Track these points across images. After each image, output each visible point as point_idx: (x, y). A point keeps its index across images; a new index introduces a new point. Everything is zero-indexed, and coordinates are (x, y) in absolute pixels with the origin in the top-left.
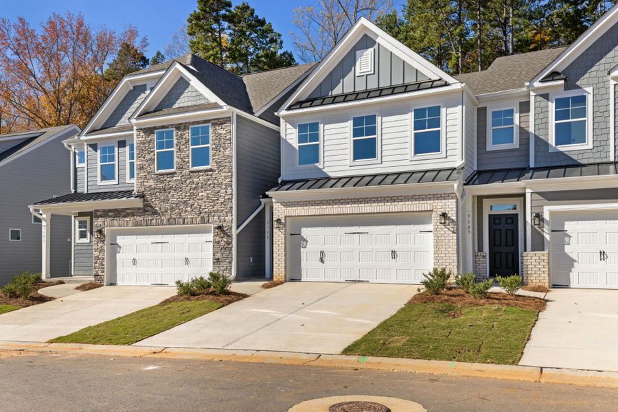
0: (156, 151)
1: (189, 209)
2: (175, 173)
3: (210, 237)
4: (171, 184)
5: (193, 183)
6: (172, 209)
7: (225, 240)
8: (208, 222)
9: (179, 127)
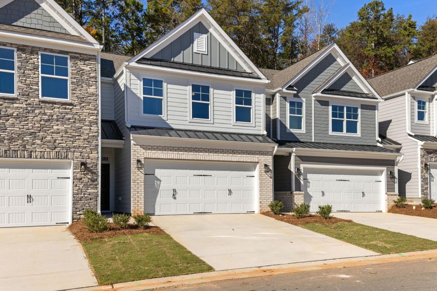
1: (38, 142)
2: (17, 99)
3: (69, 173)
4: (10, 111)
5: (45, 114)
7: (89, 177)
8: (66, 157)
9: (22, 48)
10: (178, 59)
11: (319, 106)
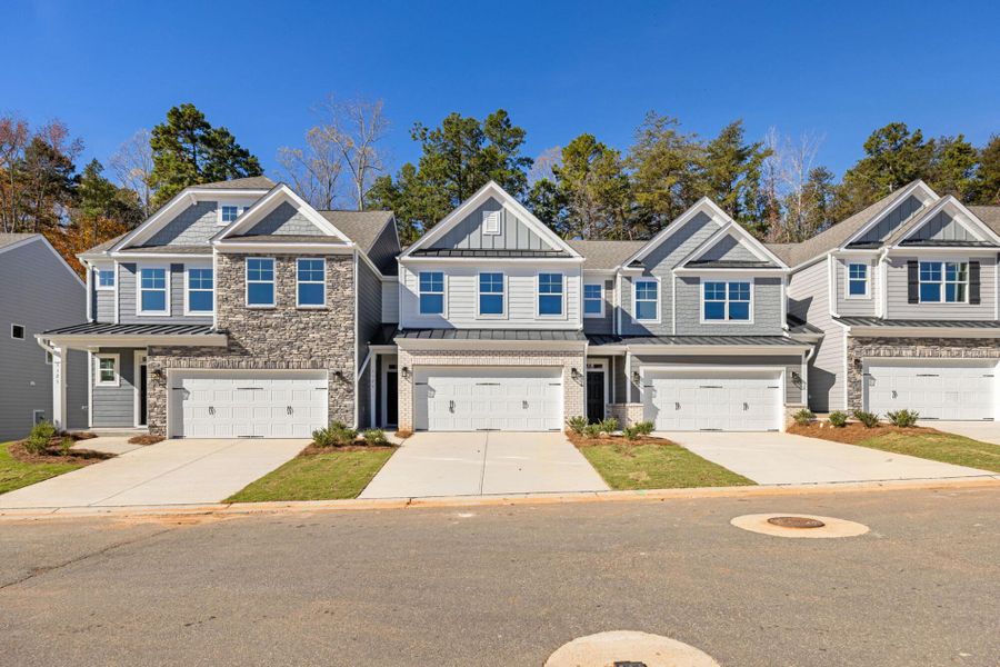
0: (247, 282)
1: (295, 352)
2: (275, 309)
3: (325, 383)
4: (269, 322)
5: (301, 322)
6: (271, 350)
7: (345, 387)
8: (322, 367)
9: (280, 257)
10: (463, 245)
11: (684, 284)
